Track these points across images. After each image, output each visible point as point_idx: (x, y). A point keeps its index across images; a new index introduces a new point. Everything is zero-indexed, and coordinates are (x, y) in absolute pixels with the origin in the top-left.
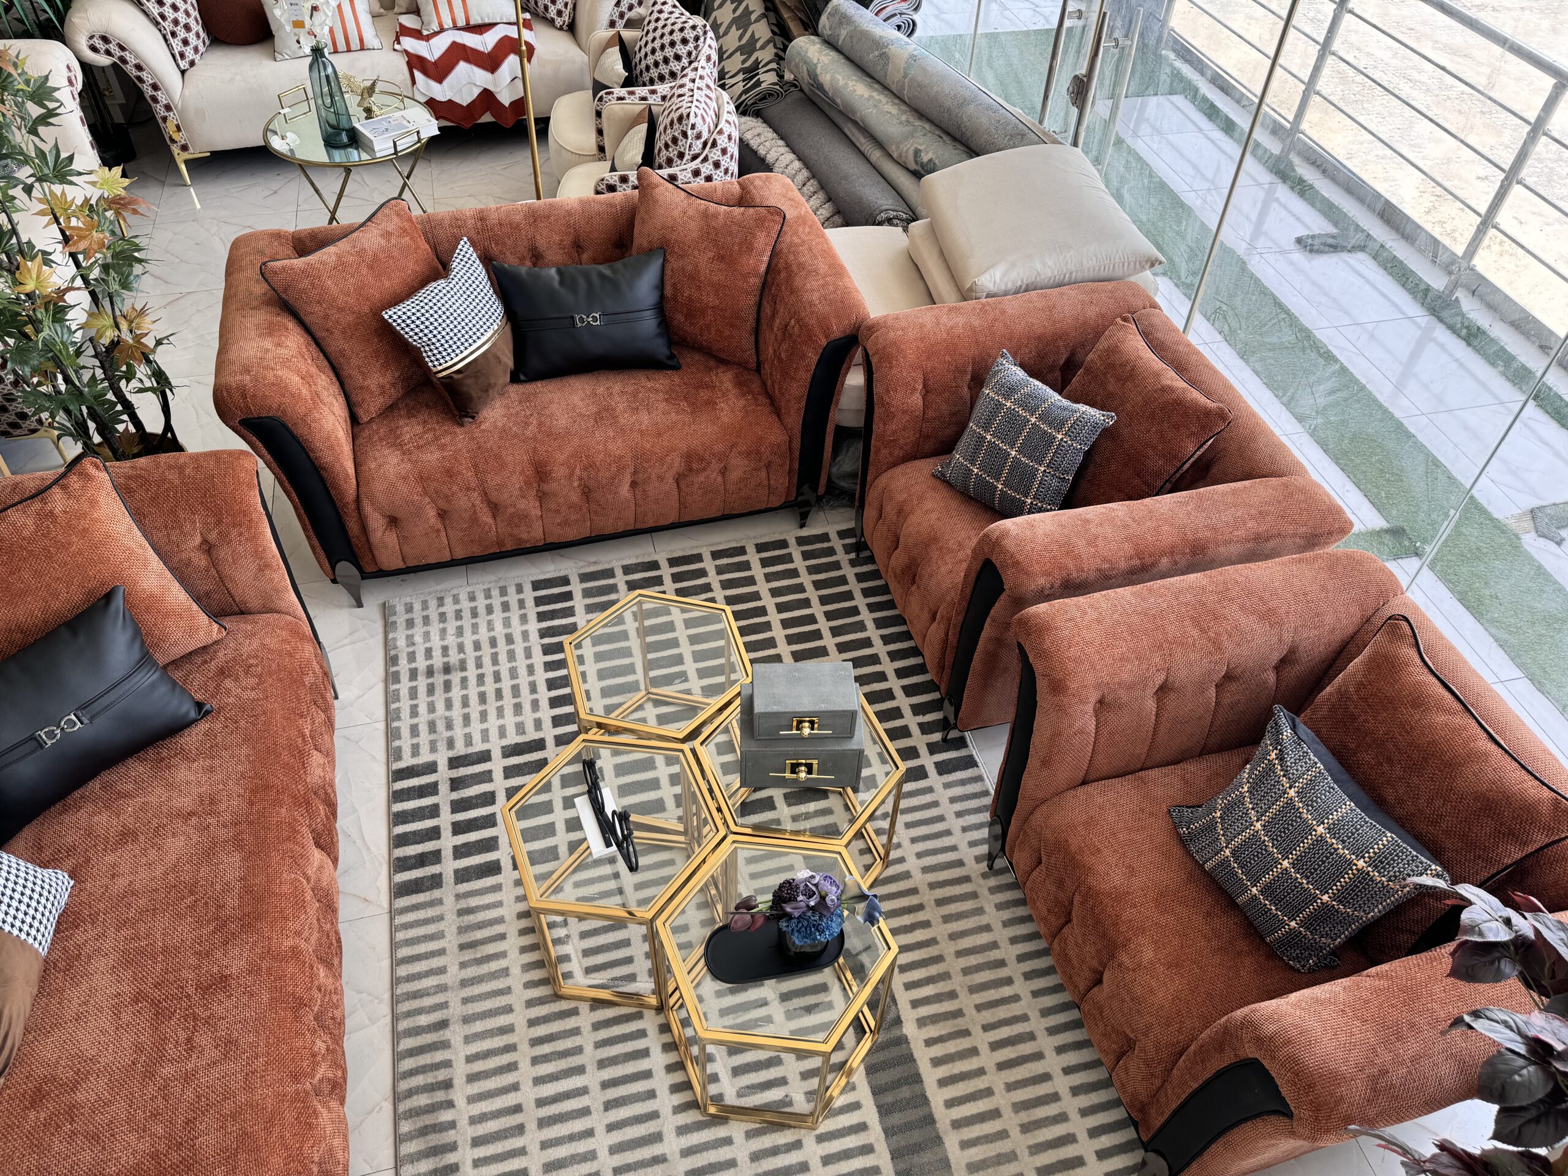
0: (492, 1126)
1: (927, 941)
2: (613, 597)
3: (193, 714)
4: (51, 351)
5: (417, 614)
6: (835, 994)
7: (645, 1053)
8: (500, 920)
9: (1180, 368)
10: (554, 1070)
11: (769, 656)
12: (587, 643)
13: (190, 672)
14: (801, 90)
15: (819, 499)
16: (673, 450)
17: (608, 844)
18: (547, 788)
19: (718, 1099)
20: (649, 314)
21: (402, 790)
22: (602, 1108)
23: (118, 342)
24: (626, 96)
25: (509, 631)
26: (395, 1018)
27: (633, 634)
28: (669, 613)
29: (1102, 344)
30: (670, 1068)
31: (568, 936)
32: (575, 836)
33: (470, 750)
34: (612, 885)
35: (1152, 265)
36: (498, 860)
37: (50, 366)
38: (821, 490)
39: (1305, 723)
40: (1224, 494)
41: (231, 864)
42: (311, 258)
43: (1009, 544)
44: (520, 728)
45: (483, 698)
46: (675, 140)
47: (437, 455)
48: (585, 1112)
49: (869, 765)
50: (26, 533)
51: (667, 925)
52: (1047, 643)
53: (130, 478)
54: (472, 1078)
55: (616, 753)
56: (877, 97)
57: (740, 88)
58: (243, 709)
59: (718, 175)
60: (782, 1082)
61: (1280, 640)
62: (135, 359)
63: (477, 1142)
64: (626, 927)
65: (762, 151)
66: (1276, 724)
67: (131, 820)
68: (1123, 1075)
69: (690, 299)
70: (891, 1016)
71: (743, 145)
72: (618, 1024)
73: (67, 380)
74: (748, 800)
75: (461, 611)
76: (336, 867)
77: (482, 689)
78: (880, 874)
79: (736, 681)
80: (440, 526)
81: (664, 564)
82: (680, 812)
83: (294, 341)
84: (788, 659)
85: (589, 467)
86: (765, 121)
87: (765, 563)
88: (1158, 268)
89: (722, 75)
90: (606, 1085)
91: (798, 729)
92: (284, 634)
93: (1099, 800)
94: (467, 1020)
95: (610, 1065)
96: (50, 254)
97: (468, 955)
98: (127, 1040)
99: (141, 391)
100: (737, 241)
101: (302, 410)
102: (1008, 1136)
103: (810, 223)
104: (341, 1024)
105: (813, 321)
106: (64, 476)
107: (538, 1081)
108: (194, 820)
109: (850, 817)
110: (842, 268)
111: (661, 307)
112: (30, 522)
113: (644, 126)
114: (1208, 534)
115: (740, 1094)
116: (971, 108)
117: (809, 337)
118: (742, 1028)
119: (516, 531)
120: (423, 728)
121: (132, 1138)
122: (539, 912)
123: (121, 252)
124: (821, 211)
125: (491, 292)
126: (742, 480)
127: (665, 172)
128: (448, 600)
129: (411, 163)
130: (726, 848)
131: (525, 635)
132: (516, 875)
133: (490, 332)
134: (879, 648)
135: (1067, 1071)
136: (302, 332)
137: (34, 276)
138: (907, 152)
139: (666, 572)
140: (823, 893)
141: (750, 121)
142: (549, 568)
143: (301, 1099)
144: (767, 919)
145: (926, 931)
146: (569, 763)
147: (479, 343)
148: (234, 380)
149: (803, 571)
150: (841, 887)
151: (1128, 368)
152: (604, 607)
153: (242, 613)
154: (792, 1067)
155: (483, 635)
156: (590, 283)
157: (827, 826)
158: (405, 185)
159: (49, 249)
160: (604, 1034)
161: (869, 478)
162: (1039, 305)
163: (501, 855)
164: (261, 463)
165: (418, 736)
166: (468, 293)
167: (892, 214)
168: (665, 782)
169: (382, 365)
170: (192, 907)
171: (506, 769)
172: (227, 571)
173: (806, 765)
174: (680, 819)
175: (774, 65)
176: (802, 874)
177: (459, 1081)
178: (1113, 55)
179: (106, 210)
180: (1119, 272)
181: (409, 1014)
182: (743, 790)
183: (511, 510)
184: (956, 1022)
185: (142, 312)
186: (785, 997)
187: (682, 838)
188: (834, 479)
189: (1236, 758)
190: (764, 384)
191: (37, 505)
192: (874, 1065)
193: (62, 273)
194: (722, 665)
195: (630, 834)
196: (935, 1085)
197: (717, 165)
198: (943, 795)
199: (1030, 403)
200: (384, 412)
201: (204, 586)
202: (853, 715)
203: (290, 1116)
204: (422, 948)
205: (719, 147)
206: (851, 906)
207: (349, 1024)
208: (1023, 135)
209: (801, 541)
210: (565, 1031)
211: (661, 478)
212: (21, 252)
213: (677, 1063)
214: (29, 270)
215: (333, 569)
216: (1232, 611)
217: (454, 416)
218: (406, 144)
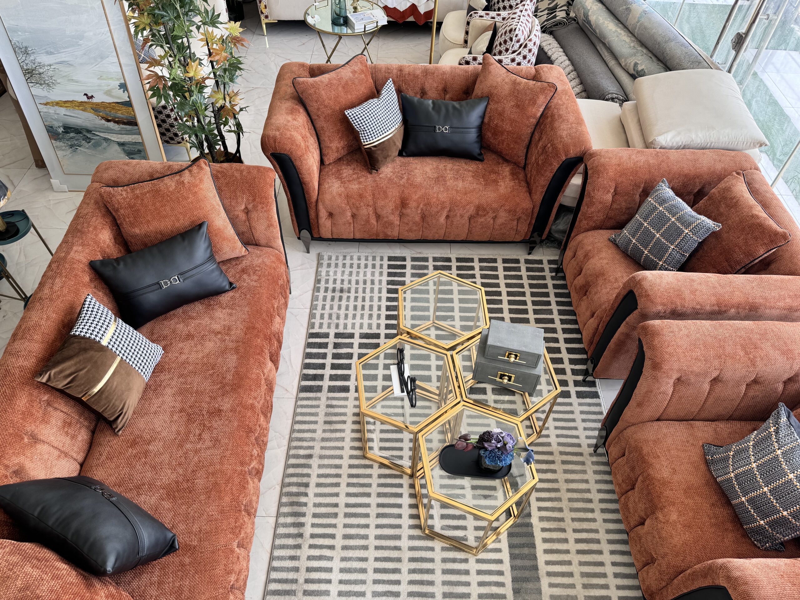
0: (323, 510)
1: (553, 480)
2: (425, 271)
3: (227, 287)
4: (195, 106)
5: (333, 262)
6: (500, 494)
7: (400, 495)
8: (345, 414)
9: (765, 206)
10: (356, 492)
11: (498, 317)
12: (409, 292)
13: (229, 268)
14: (578, 23)
15: (542, 241)
16: (471, 203)
17: (402, 391)
18: (377, 358)
19: (431, 527)
20: (474, 130)
21: (312, 343)
22: (375, 516)
23: (224, 106)
24: (484, 15)
25: (373, 278)
26: (289, 448)
27: (432, 292)
28: (451, 285)
29: (722, 185)
30: (411, 506)
31: (374, 430)
32: (387, 383)
33: (345, 331)
34: (400, 411)
35: (761, 146)
36: (349, 386)
37: (193, 113)
38: (544, 237)
39: (795, 416)
40: (776, 281)
41: (232, 360)
42: (317, 79)
43: (646, 285)
44: (370, 327)
45: (355, 308)
46: (505, 42)
47: (357, 186)
48: (367, 516)
49: (540, 384)
50: (171, 189)
51: (424, 437)
52: (656, 342)
53: (218, 172)
54: (318, 485)
55: (412, 348)
56: (619, 32)
57: (544, 18)
58: (249, 289)
59: (524, 63)
60: (464, 528)
61: (791, 368)
62: (230, 116)
63: (315, 516)
64: (402, 433)
65: (550, 53)
66: (778, 413)
67: (193, 330)
68: (645, 575)
69: (496, 125)
70: (526, 512)
71: (541, 49)
72: (390, 478)
73: (199, 121)
74: (473, 387)
75: (353, 264)
76: (277, 372)
77: (356, 303)
78: (535, 440)
79: (479, 326)
80: (351, 221)
81: (454, 260)
82: (439, 384)
83: (301, 118)
84: (507, 320)
85: (428, 204)
86: (554, 38)
87: (505, 269)
88: (763, 148)
89: (536, 10)
90: (379, 505)
91: (508, 357)
92: (273, 259)
93: (665, 431)
94: (321, 457)
95: (383, 496)
96: (202, 60)
97: (327, 427)
98: (174, 428)
99: (230, 131)
100: (528, 98)
101: (299, 153)
102: (575, 588)
103: (569, 94)
104: (266, 444)
105: (560, 146)
106: (191, 166)
107: (348, 495)
108: (219, 336)
109: (524, 408)
110: (582, 120)
111: (480, 128)
112: (173, 184)
113: (491, 32)
114: (761, 301)
115: (442, 528)
116: (672, 44)
117: (556, 154)
118: (450, 496)
119: (386, 230)
120: (326, 316)
121: (169, 472)
122: (365, 415)
123: (234, 63)
124: (575, 89)
125: (398, 108)
126: (503, 224)
127: (497, 58)
128: (348, 258)
129: (370, 37)
130: (459, 408)
131: (380, 282)
132: (356, 395)
133: (394, 129)
134: (558, 325)
135: (614, 564)
136: (306, 115)
137: (194, 70)
138: (630, 63)
139: (454, 264)
140: (505, 442)
141: (546, 36)
142: (397, 251)
143: (242, 474)
144: (474, 447)
145: (553, 475)
146: (390, 348)
147: (387, 133)
148: (271, 133)
149: (525, 277)
150: (516, 442)
151: (735, 201)
152: (420, 276)
153: (257, 245)
154: (470, 523)
155: (361, 278)
156: (447, 110)
157: (511, 410)
158: (365, 48)
159: (202, 58)
160: (383, 481)
161: (572, 235)
162: (689, 157)
163: (351, 384)
164: (277, 176)
165: (323, 319)
166: (387, 107)
167: (615, 96)
168: (433, 368)
169: (340, 137)
170: (211, 375)
171: (360, 344)
172: (254, 224)
173: (508, 376)
174: (438, 387)
175: (565, 8)
176: (496, 430)
177: (312, 485)
178: (764, 24)
179: (229, 42)
180: (740, 147)
181: (296, 448)
182: (472, 381)
183: (385, 219)
184: (559, 523)
185: (236, 94)
186: (474, 488)
187: (437, 397)
188: (552, 232)
189: (748, 426)
190: (526, 176)
191: (177, 177)
192: (512, 533)
193: (205, 70)
194: (474, 317)
195: (415, 389)
196: (542, 552)
197: (525, 57)
198: (577, 409)
199: (673, 210)
200: (336, 161)
201: (243, 228)
202: (539, 356)
203: (237, 480)
204: (307, 418)
205: (528, 48)
206: (518, 452)
207: (269, 445)
208: (700, 63)
209: (527, 261)
210: (365, 474)
211: (462, 216)
212: (190, 57)
213: (415, 504)
214: (192, 66)
215: (300, 233)
216: (767, 347)
217: (368, 168)
218: (370, 27)
